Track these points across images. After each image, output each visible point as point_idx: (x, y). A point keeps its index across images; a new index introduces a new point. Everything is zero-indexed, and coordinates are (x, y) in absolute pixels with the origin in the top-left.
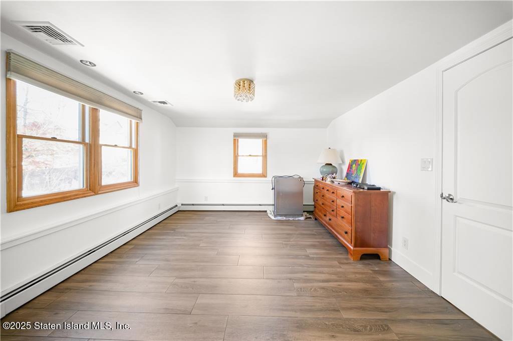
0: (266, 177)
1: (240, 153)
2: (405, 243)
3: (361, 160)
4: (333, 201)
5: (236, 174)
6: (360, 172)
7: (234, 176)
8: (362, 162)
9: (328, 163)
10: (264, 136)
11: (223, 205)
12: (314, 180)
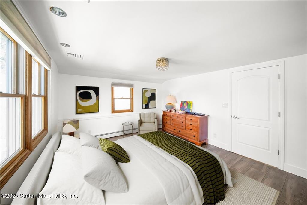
0: (133, 111)
1: (115, 96)
2: (215, 135)
3: (189, 102)
4: (182, 122)
5: (113, 111)
6: (190, 107)
7: (112, 113)
8: (190, 103)
9: (169, 102)
10: (131, 86)
11: (105, 134)
12: (162, 112)
